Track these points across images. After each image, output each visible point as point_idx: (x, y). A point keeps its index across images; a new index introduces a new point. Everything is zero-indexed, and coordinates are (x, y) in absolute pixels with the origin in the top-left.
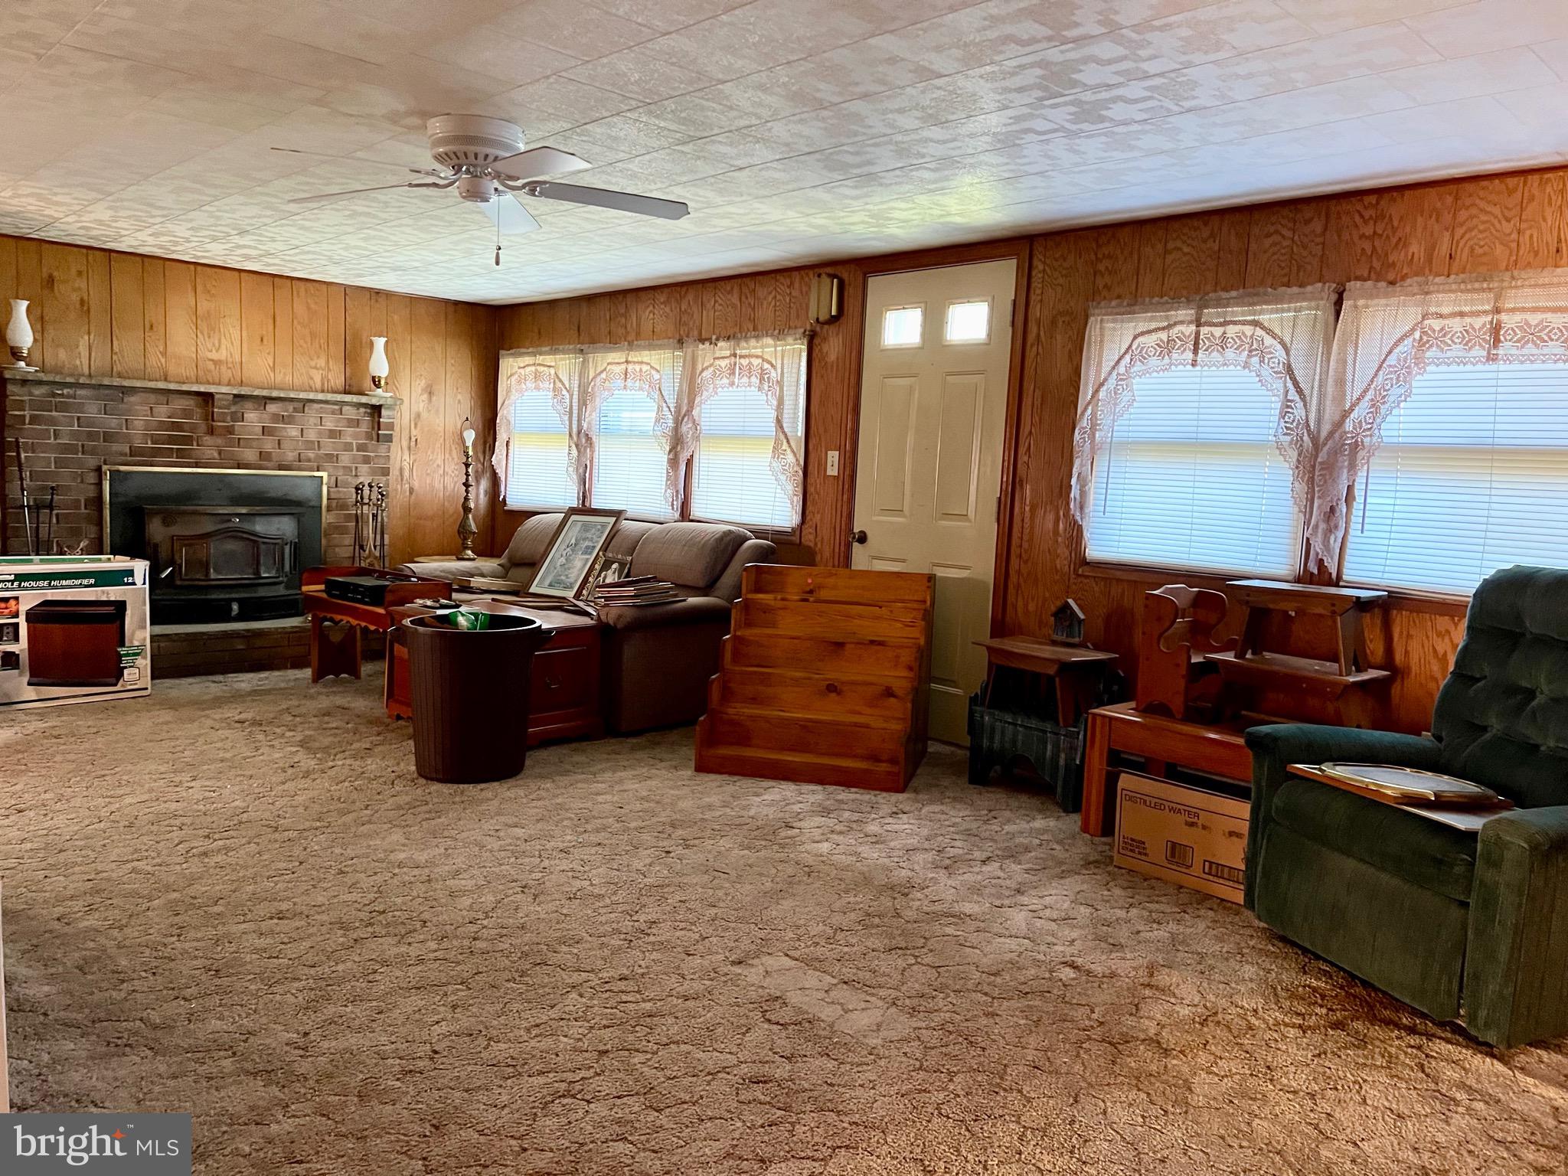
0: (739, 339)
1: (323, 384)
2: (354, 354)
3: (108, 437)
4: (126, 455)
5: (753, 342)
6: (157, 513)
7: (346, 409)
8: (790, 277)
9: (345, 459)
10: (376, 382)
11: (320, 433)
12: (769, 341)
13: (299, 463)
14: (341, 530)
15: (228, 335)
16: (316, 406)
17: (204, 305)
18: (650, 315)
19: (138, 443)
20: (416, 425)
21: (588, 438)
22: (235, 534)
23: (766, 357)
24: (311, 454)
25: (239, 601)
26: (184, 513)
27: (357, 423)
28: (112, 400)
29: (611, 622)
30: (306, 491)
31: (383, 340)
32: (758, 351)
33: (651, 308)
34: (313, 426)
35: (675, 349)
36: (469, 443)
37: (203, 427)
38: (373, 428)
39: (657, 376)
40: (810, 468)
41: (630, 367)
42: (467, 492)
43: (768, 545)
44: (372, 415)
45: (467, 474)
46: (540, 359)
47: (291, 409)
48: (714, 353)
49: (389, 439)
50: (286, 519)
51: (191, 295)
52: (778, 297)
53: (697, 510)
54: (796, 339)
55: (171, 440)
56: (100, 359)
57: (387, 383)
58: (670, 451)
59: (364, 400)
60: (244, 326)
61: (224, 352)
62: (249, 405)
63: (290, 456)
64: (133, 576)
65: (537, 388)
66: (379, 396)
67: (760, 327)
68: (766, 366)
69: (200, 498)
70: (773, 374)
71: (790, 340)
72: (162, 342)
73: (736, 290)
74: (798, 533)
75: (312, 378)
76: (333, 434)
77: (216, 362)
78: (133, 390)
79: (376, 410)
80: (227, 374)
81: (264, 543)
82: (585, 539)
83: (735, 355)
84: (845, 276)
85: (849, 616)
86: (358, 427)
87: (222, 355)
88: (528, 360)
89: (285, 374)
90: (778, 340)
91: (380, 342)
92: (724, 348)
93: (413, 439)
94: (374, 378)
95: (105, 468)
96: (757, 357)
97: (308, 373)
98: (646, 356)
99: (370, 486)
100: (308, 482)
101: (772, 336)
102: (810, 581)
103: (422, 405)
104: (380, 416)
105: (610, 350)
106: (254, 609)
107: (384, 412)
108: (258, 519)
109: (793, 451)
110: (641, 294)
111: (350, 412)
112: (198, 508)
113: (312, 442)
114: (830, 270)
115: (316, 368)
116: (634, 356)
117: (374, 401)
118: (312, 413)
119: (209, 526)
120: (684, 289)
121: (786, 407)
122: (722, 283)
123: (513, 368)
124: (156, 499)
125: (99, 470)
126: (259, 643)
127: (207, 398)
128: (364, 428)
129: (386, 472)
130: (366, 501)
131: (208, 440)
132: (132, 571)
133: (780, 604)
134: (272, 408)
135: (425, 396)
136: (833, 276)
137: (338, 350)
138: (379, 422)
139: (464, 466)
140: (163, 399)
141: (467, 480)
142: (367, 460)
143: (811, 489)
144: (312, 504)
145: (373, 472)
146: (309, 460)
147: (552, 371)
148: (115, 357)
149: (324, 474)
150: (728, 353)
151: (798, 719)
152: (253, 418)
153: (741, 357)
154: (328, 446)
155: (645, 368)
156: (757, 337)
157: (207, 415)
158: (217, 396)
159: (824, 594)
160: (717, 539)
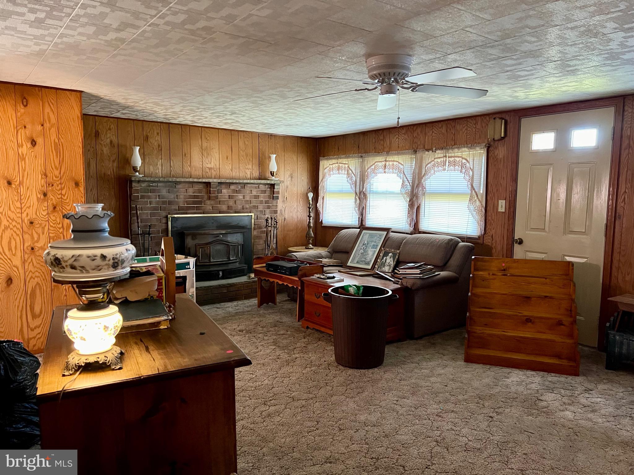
0: (448, 149)
1: (251, 176)
2: (262, 162)
3: (170, 203)
4: (176, 210)
5: (456, 150)
6: (189, 235)
7: (261, 186)
8: (475, 119)
9: (261, 208)
10: (272, 174)
11: (251, 197)
12: (466, 149)
13: (243, 210)
14: (258, 237)
15: (214, 157)
16: (249, 185)
17: (205, 144)
18: (396, 140)
19: (181, 205)
20: (286, 191)
21: (365, 195)
22: (221, 242)
23: (463, 157)
24: (247, 206)
25: (223, 271)
26: (201, 234)
27: (264, 192)
28: (171, 187)
29: (409, 286)
30: (245, 222)
31: (275, 156)
32: (459, 154)
33: (397, 136)
34: (248, 194)
35: (412, 154)
36: (310, 199)
37: (206, 197)
38: (271, 194)
39: (402, 167)
40: (488, 208)
41: (387, 163)
42: (310, 219)
43: (472, 246)
44: (270, 188)
45: (310, 212)
46: (340, 161)
47: (240, 187)
48: (434, 156)
49: (277, 198)
50: (239, 235)
51: (200, 141)
52: (468, 129)
53: (423, 226)
54: (482, 148)
55: (194, 203)
56: (166, 170)
57: (276, 174)
58: (410, 201)
59: (268, 182)
60: (220, 153)
61: (213, 164)
62: (223, 186)
63: (240, 207)
64: (189, 265)
65: (339, 173)
66: (273, 180)
67: (458, 143)
68: (464, 161)
69: (205, 227)
70: (468, 165)
71: (478, 149)
72: (189, 161)
73: (444, 128)
74: (482, 239)
75: (246, 173)
76: (257, 197)
77: (210, 169)
78: (180, 182)
79: (272, 186)
80: (214, 173)
81: (231, 245)
82: (372, 241)
83: (446, 156)
84: (507, 118)
85: (530, 283)
86: (265, 193)
87: (212, 165)
88: (334, 161)
89: (236, 173)
90: (471, 149)
91: (273, 157)
92: (439, 154)
93: (285, 197)
94: (271, 172)
95: (169, 216)
96: (459, 157)
97: (245, 172)
98: (396, 158)
99: (272, 219)
100: (246, 218)
101: (467, 147)
102: (504, 265)
103: (288, 182)
104: (274, 188)
105: (376, 156)
106: (228, 274)
107: (276, 187)
108: (229, 235)
109: (479, 200)
110: (391, 130)
111: (262, 187)
112: (207, 231)
113: (248, 201)
114: (500, 116)
115: (248, 169)
116: (389, 158)
117: (273, 182)
118: (248, 188)
119: (210, 239)
120: (415, 128)
121: (475, 179)
122: (437, 124)
123: (325, 165)
124: (189, 228)
125: (167, 217)
126: (232, 289)
127: (208, 184)
128: (268, 194)
129: (276, 212)
130: (270, 225)
131: (208, 202)
132: (189, 263)
133: (491, 277)
134: (233, 187)
135: (290, 179)
136: (502, 119)
137: (256, 161)
138: (273, 191)
139: (308, 209)
140: (191, 185)
141: (310, 214)
142: (269, 207)
143: (489, 218)
144: (248, 227)
145: (271, 213)
146: (247, 209)
147: (346, 166)
148: (171, 168)
149: (253, 214)
150: (442, 155)
151: (515, 336)
152: (225, 192)
153: (449, 157)
154: (254, 202)
155: (395, 163)
156: (458, 148)
157: (208, 192)
158: (212, 183)
159: (512, 271)
160: (446, 243)
